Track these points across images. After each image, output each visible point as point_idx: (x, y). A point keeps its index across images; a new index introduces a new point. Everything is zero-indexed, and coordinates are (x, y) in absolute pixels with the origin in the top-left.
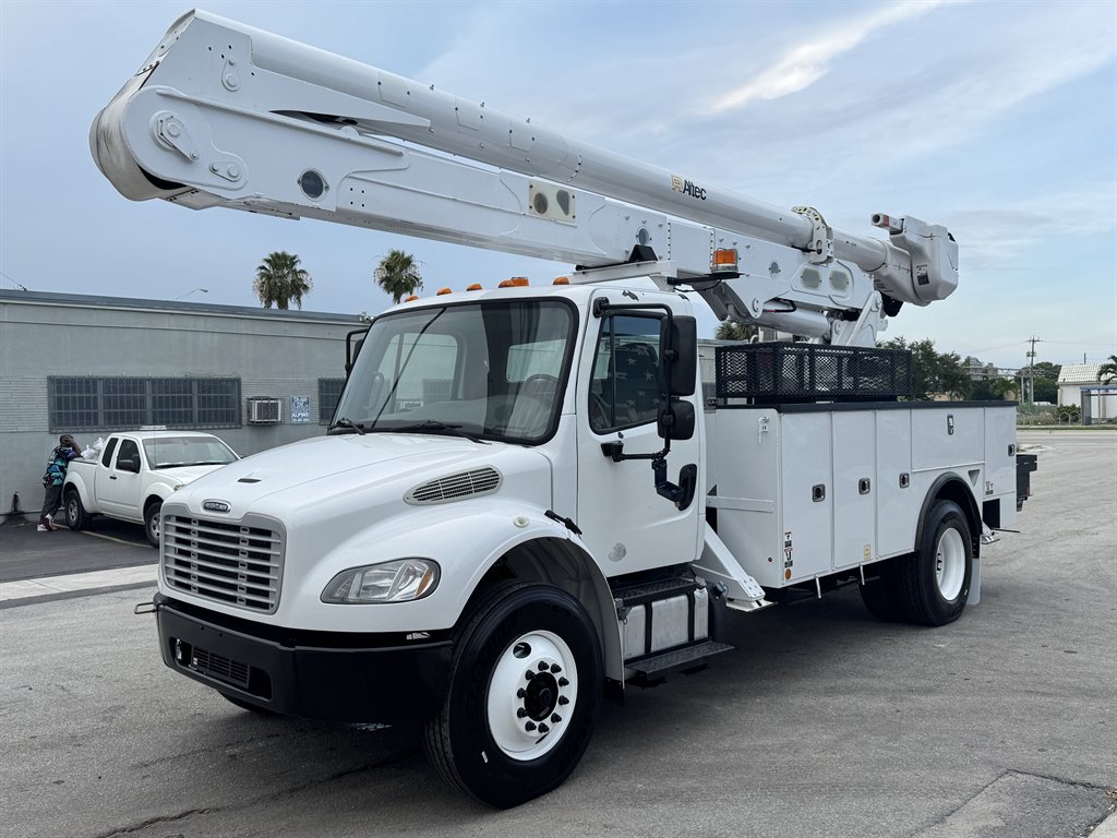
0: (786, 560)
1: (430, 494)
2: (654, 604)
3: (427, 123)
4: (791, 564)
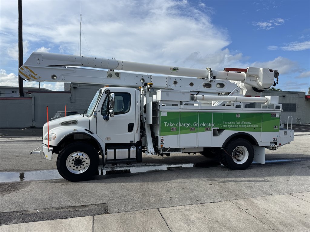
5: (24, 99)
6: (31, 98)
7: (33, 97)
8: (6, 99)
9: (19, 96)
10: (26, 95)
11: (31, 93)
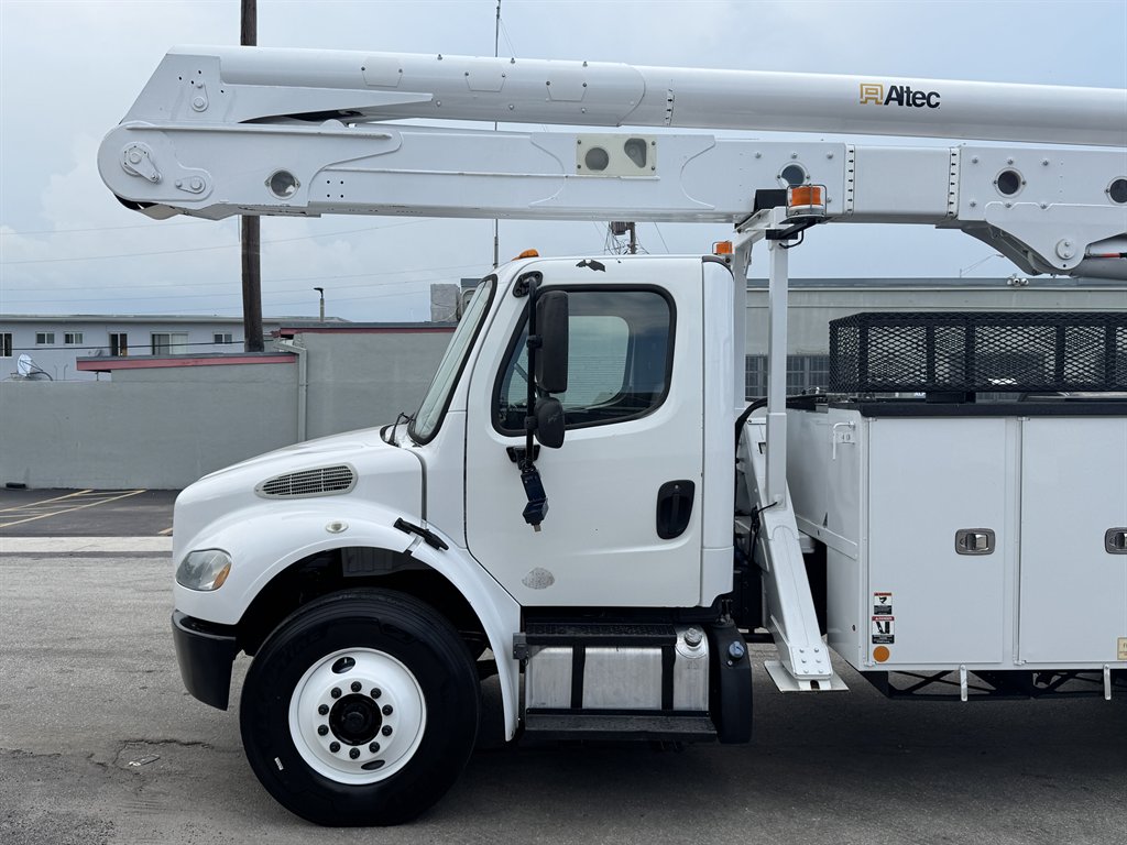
0: (876, 632)
1: (278, 488)
2: (588, 651)
3: (428, 97)
4: (891, 640)
5: (264, 360)
6: (293, 355)
7: (302, 351)
8: (192, 362)
9: (243, 351)
10: (269, 347)
11: (290, 337)
